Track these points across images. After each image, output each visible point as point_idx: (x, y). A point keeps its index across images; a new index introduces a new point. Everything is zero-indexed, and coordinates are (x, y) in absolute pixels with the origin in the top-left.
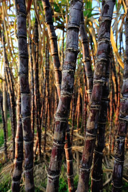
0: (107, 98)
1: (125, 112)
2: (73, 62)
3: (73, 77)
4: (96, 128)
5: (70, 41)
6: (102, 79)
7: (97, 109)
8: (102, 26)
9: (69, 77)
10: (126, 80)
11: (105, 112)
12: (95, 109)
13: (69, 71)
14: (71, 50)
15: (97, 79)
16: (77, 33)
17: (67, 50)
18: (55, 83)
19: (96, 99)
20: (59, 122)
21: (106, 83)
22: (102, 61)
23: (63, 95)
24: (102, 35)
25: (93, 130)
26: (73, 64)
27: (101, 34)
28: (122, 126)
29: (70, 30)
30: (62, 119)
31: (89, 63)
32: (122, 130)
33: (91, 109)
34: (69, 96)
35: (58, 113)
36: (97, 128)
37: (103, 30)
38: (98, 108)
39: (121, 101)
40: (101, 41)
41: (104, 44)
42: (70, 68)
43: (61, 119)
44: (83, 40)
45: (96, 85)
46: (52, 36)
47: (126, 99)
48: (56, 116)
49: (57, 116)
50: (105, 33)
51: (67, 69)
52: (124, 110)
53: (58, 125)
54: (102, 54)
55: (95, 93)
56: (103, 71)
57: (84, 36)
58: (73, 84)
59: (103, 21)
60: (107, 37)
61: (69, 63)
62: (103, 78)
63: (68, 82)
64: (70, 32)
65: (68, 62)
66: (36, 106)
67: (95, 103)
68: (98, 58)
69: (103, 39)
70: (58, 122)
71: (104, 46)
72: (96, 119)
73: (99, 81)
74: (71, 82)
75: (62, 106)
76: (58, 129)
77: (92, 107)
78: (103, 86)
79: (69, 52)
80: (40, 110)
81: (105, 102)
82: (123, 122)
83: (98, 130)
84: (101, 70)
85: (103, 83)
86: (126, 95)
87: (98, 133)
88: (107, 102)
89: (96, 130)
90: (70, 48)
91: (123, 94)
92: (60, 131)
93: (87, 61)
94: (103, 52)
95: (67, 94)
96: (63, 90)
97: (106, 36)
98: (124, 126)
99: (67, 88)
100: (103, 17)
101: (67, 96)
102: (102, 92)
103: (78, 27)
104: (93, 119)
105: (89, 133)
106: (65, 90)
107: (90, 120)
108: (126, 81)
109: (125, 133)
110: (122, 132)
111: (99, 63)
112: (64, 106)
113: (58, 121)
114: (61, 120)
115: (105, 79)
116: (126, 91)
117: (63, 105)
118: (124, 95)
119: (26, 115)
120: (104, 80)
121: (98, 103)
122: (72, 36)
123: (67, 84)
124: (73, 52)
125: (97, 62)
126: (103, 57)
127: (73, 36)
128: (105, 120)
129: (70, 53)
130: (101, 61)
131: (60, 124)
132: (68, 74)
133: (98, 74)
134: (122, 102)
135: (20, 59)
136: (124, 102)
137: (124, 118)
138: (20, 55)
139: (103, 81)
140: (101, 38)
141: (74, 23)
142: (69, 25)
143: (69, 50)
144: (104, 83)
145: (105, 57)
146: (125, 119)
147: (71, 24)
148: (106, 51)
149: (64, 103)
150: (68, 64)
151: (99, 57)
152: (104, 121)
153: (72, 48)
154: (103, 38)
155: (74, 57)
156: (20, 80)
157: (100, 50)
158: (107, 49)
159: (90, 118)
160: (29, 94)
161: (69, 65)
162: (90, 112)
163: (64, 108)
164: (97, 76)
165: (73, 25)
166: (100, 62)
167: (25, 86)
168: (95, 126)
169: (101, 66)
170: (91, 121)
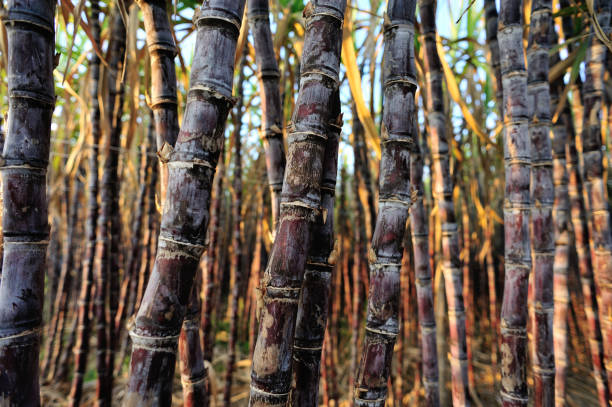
0: (327, 263)
1: (383, 308)
2: (209, 134)
3: (206, 186)
4: (286, 367)
5: (204, 64)
6: (309, 198)
7: (290, 300)
8: (312, 32)
9: (193, 186)
10: (387, 204)
11: (319, 309)
12: (283, 300)
13: (191, 165)
14: (205, 94)
15: (292, 198)
16: (229, 41)
17: (191, 92)
18: (159, 202)
19: (286, 266)
20: (145, 352)
21: (321, 211)
22: (309, 138)
23: (167, 252)
24: (312, 59)
25: (273, 376)
26: (209, 143)
27: (311, 54)
28: (375, 354)
29: (208, 28)
30: (157, 341)
31: (278, 143)
32: (375, 367)
33: (270, 300)
34: (188, 256)
35: (144, 319)
36: (291, 368)
37: (315, 43)
38: (292, 296)
39: (371, 273)
40: (309, 78)
41: (318, 88)
42: (196, 156)
43: (152, 339)
44: (263, 70)
45: (289, 218)
46: (157, 43)
47: (386, 267)
48: (135, 331)
49: (139, 330)
50: (323, 53)
51: (185, 157)
52: (382, 300)
53: (140, 366)
54: (310, 117)
55: (285, 244)
56: (311, 172)
57: (268, 59)
58: (206, 213)
59: (318, 18)
60: (327, 68)
61: (193, 136)
62: (313, 197)
63: (188, 205)
64: (206, 34)
65: (190, 134)
66: (100, 281)
67: (284, 279)
68: (297, 128)
69: (315, 71)
70: (141, 354)
71: (317, 93)
72: (284, 336)
73: (297, 203)
74: (197, 206)
75: (159, 290)
76: (141, 382)
77: (272, 296)
78: (311, 222)
79: (199, 100)
80: (115, 293)
81: (317, 277)
82: (379, 342)
83: (294, 375)
84: (306, 168)
85: (310, 210)
86: (386, 254)
87: (294, 384)
88: (327, 275)
89: (287, 376)
90: (201, 88)
91: (376, 249)
92: (148, 388)
93: (274, 137)
94: (315, 111)
95: (181, 247)
96: (169, 234)
97: (325, 64)
98: (381, 353)
99: (180, 227)
100: (317, 5)
101: (181, 253)
102: (306, 241)
103: (233, 21)
104: (275, 337)
105: (260, 388)
106: (174, 232)
107: (264, 341)
108: (385, 209)
109: (383, 379)
110: (374, 376)
111: (301, 145)
112: (166, 292)
113: (140, 350)
114: (151, 346)
115: (319, 198)
116: (385, 239)
117: (163, 288)
118: (380, 253)
119: (18, 326)
120: (315, 201)
121: (295, 279)
122: (210, 49)
123: (182, 211)
124: (213, 100)
125: (296, 141)
126: (314, 127)
127: (216, 48)
128: (318, 337)
129: (200, 103)
130: (306, 140)
131: (149, 360)
132: (188, 176)
133: (297, 181)
134: (374, 276)
135: (15, 107)
136: (380, 276)
137: (381, 328)
138: (14, 89)
139: (313, 205)
140: (310, 68)
141: (222, 7)
142: (204, 13)
143: (199, 93)
144: (317, 213)
145: (320, 128)
146: (384, 332)
147: (209, 8)
148: (325, 110)
149: (167, 279)
150: (190, 141)
151: (301, 126)
152: (316, 341)
153: (207, 89)
154: (315, 67)
155: (216, 118)
156: (6, 184)
157: (305, 104)
158: (326, 104)
159: (264, 334)
160: (44, 242)
161: (193, 143)
162: (267, 311)
163: (166, 300)
164: (293, 187)
165: (219, 13)
166: (304, 143)
167: (24, 209)
168: (280, 361)
169: (306, 154)
170: (269, 343)
